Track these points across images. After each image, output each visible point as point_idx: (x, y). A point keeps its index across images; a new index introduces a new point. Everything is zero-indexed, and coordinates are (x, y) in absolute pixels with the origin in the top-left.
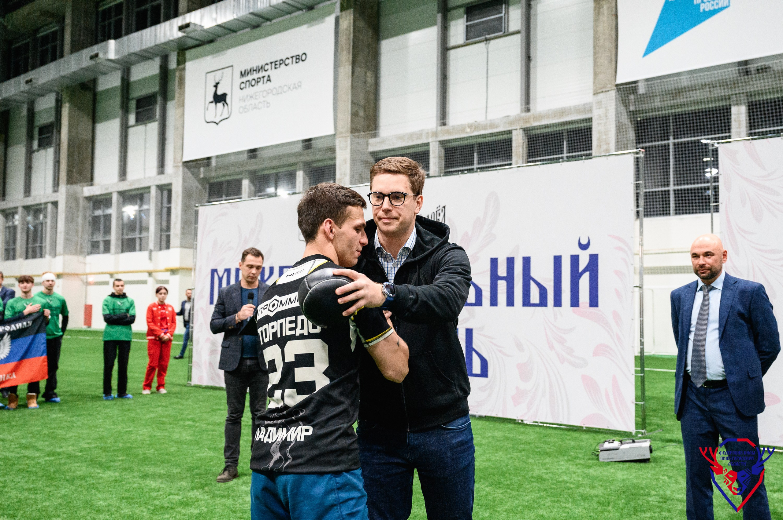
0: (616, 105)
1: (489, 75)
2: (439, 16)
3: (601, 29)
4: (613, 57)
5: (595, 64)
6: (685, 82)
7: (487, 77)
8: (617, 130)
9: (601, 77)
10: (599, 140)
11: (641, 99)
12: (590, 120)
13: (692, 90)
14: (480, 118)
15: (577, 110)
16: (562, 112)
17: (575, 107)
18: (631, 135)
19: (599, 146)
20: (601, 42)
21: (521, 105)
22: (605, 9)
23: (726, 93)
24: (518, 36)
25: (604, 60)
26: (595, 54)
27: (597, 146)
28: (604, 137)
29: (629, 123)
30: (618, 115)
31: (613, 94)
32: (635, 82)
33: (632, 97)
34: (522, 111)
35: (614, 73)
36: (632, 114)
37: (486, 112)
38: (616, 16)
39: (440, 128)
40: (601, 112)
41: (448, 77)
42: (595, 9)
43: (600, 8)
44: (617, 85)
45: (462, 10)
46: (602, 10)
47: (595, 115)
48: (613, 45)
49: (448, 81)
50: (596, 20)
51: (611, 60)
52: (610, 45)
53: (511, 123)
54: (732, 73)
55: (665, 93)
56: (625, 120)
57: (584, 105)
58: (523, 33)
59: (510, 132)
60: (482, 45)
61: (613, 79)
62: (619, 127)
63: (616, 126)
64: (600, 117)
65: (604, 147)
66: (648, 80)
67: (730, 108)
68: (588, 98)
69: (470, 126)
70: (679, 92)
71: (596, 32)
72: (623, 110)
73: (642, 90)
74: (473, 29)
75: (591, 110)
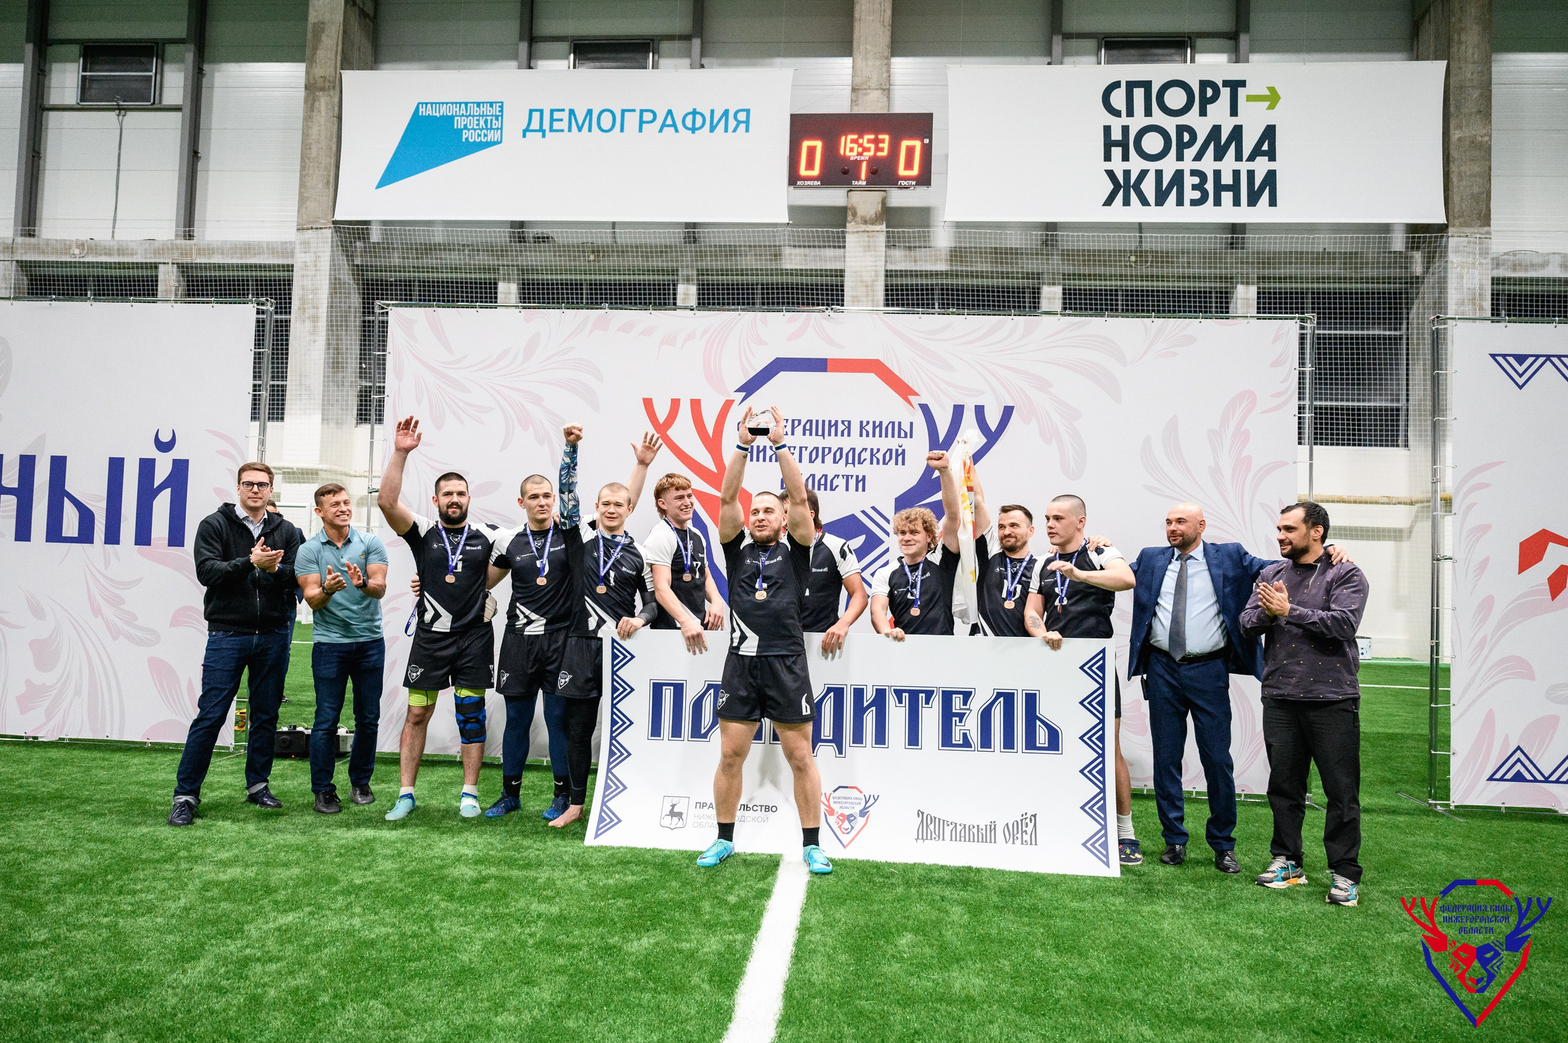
0: (332, 251)
1: (121, 167)
2: (29, 48)
3: (314, 131)
4: (332, 180)
5: (302, 185)
6: (439, 237)
7: (118, 170)
8: (330, 288)
9: (311, 205)
10: (303, 300)
11: (372, 249)
12: (290, 268)
13: (450, 250)
14: (102, 235)
15: (272, 249)
16: (248, 248)
17: (268, 243)
18: (356, 300)
19: (303, 309)
20: (314, 153)
21: (177, 226)
22: (323, 102)
23: (491, 261)
24: (179, 114)
25: (317, 181)
26: (303, 168)
27: (299, 309)
28: (311, 297)
29: (352, 282)
30: (334, 267)
31: (328, 233)
32: (367, 223)
33: (358, 244)
34: (177, 235)
35: (331, 204)
36: (359, 271)
37: (114, 227)
38: (340, 118)
39: (19, 240)
40: (308, 258)
41: (42, 155)
42: (306, 100)
43: (314, 101)
44: (334, 222)
45: (76, 49)
46: (317, 104)
47: (299, 260)
48: (333, 161)
49: (41, 162)
50: (308, 118)
51: (328, 183)
52: (329, 161)
53: (157, 252)
54: (503, 236)
55: (408, 248)
56: (346, 276)
57: (282, 243)
58: (187, 110)
59: (155, 266)
60: (113, 115)
61: (330, 212)
62: (336, 285)
63: (331, 284)
64: (306, 266)
65: (310, 312)
66: (385, 223)
67: (495, 284)
68: (289, 234)
69: (81, 245)
70: (429, 249)
71: (305, 136)
72: (343, 261)
73: (375, 236)
74: (95, 85)
75: (292, 254)
